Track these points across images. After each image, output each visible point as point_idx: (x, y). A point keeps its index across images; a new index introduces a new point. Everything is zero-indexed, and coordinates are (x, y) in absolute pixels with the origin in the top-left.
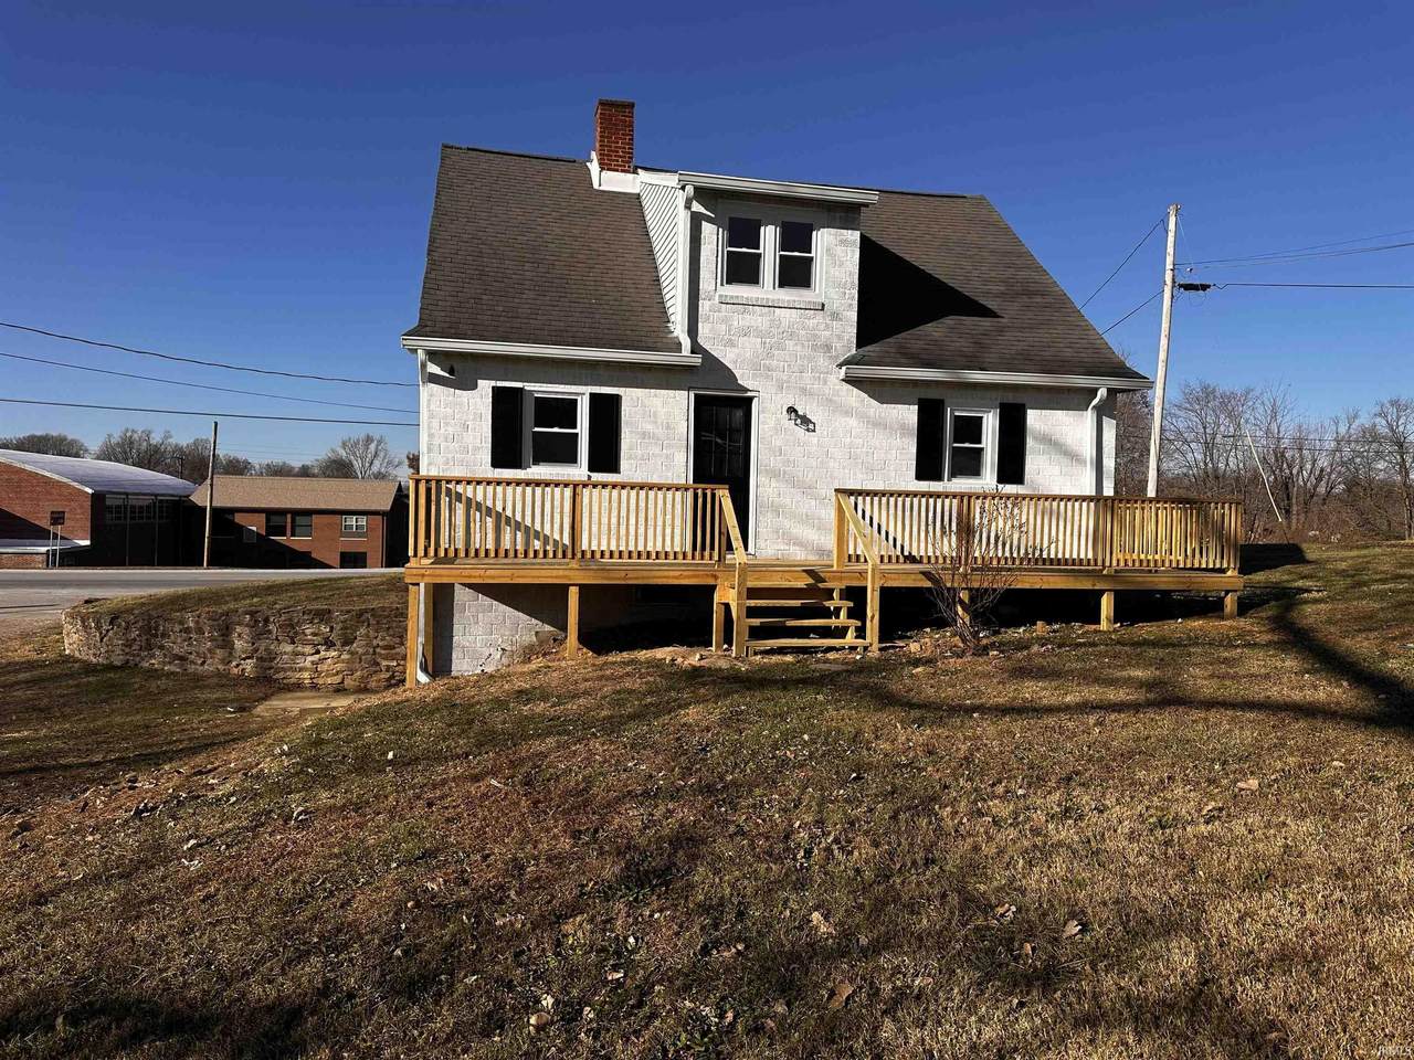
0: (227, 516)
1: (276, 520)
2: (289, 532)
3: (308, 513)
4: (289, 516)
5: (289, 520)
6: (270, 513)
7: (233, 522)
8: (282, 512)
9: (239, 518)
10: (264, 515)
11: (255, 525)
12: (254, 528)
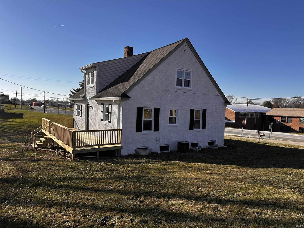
0: (273, 117)
1: (283, 119)
2: (286, 122)
3: (291, 117)
4: (286, 118)
5: (286, 119)
6: (282, 117)
7: (274, 119)
8: (285, 117)
9: (275, 118)
10: (280, 117)
11: (278, 119)
12: (278, 120)
